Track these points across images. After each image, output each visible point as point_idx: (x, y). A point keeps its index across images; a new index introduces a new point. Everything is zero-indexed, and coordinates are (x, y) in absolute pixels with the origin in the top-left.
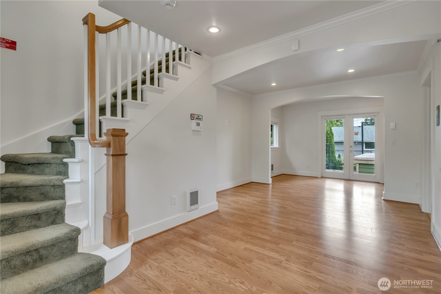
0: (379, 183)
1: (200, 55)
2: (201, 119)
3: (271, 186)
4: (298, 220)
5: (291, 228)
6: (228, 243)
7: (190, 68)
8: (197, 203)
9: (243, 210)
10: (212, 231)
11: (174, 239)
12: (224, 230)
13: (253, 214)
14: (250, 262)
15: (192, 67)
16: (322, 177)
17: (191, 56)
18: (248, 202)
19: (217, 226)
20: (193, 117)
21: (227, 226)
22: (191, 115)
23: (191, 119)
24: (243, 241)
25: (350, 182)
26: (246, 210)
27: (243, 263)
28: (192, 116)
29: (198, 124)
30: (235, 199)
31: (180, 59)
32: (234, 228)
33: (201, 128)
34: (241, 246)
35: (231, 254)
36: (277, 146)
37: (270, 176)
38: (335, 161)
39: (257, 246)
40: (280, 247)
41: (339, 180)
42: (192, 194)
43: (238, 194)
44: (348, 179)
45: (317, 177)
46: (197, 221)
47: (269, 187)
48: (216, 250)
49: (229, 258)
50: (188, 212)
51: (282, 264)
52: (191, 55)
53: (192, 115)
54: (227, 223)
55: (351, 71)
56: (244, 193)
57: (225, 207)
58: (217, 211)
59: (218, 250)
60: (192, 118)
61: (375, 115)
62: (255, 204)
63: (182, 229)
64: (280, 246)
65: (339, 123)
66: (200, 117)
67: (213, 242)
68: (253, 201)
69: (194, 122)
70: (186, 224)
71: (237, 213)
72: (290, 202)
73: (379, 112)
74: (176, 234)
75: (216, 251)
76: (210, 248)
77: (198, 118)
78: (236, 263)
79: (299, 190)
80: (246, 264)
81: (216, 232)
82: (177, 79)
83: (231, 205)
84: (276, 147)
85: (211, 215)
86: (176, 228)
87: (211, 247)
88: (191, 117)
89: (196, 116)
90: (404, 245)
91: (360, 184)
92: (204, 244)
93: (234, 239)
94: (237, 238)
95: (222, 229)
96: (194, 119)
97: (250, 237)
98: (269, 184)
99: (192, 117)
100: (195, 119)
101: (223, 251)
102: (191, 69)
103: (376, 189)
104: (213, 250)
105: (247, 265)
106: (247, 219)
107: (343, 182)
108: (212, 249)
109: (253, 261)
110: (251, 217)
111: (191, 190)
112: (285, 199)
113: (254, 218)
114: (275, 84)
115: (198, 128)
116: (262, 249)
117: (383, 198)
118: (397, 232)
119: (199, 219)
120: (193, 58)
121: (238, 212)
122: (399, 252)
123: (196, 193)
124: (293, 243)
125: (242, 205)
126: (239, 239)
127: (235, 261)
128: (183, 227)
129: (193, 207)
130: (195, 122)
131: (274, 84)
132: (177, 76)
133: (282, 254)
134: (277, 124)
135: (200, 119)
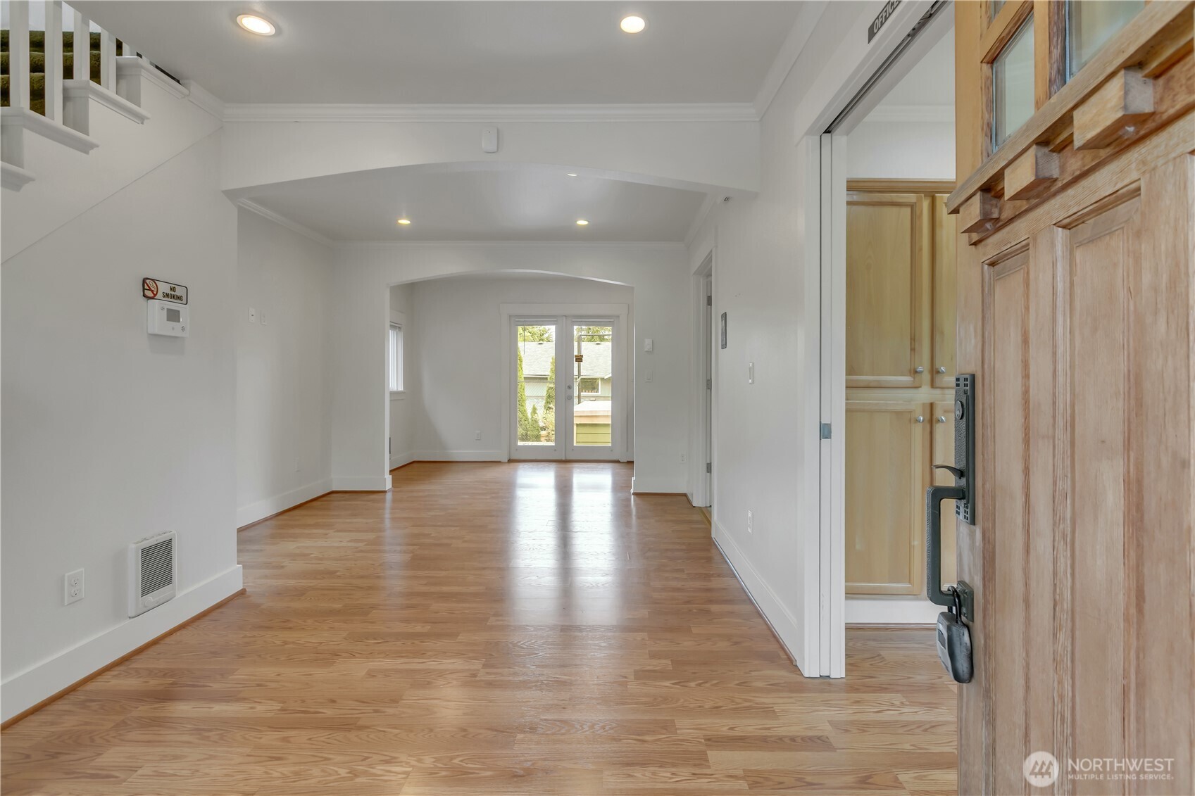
0: (618, 462)
1: (178, 82)
2: (184, 298)
3: (389, 496)
4: (484, 569)
5: (472, 589)
6: (310, 675)
7: (141, 119)
8: (167, 580)
9: (331, 574)
10: (243, 657)
11: (87, 723)
12: (285, 643)
13: (362, 577)
14: (395, 701)
15: (148, 118)
16: (510, 461)
17: (142, 77)
18: (338, 547)
19: (254, 636)
20: (152, 291)
21: (290, 628)
22: (144, 281)
23: (144, 296)
24: (357, 655)
25: (568, 465)
26: (338, 571)
27: (376, 711)
28: (146, 287)
29: (173, 316)
30: (291, 546)
31: (95, 74)
32: (316, 629)
33: (183, 329)
34: (357, 668)
35: (333, 701)
36: (401, 388)
37: (387, 469)
38: (526, 422)
39: (402, 657)
40: (461, 642)
41: (546, 464)
42: (147, 553)
43: (297, 531)
44: (564, 459)
45: (500, 462)
46: (168, 640)
47: (384, 501)
48: (278, 706)
49: (329, 712)
50: (130, 618)
51: (477, 678)
52: (143, 72)
53: (148, 281)
54: (288, 621)
55: (582, 223)
56: (316, 526)
57: (266, 577)
58: (242, 593)
59: (284, 702)
60: (149, 294)
61: (612, 320)
62: (362, 551)
63: (114, 682)
64: (460, 638)
65: (529, 334)
66: (179, 292)
67: (259, 685)
68: (350, 544)
69: (157, 308)
70: (127, 660)
71: (311, 585)
72: (453, 529)
73: (619, 316)
74: (92, 704)
75: (279, 708)
76: (252, 708)
77: (173, 293)
78: (356, 718)
79: (466, 496)
80: (387, 710)
81: (260, 656)
82: (85, 147)
83: (282, 567)
84: (395, 389)
85: (220, 610)
86: (79, 687)
87: (256, 702)
88: (144, 289)
89: (163, 288)
90: (682, 571)
91: (588, 468)
92: (228, 701)
93: (329, 657)
94: (336, 654)
95: (278, 643)
96: (155, 295)
97: (375, 639)
98: (385, 492)
99: (148, 288)
100: (160, 295)
101: (303, 701)
102: (142, 123)
103: (614, 476)
104: (265, 709)
105: (391, 711)
106: (348, 594)
107: (553, 467)
108: (260, 708)
109: (404, 697)
110: (361, 588)
111: (145, 539)
112: (439, 524)
113: (370, 588)
114: (409, 222)
115: (173, 329)
116: (417, 660)
117: (632, 491)
118: (667, 550)
119: (178, 633)
120: (151, 85)
121: (313, 583)
122: (679, 584)
123: (167, 545)
124: (488, 624)
125: (321, 559)
126: (344, 655)
127: (350, 716)
128: (115, 676)
129: (151, 598)
130: (163, 309)
131: (404, 222)
132: (88, 135)
133: (471, 655)
134: (400, 328)
135: (179, 298)
